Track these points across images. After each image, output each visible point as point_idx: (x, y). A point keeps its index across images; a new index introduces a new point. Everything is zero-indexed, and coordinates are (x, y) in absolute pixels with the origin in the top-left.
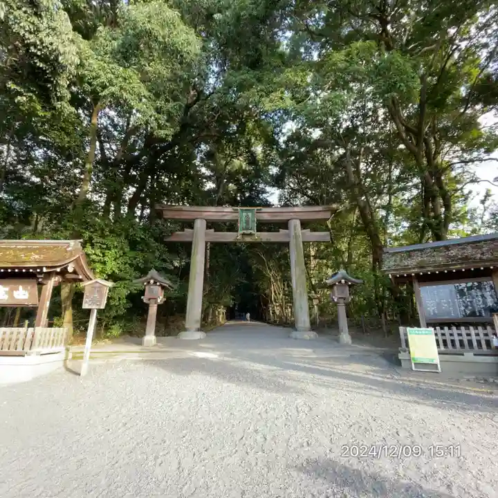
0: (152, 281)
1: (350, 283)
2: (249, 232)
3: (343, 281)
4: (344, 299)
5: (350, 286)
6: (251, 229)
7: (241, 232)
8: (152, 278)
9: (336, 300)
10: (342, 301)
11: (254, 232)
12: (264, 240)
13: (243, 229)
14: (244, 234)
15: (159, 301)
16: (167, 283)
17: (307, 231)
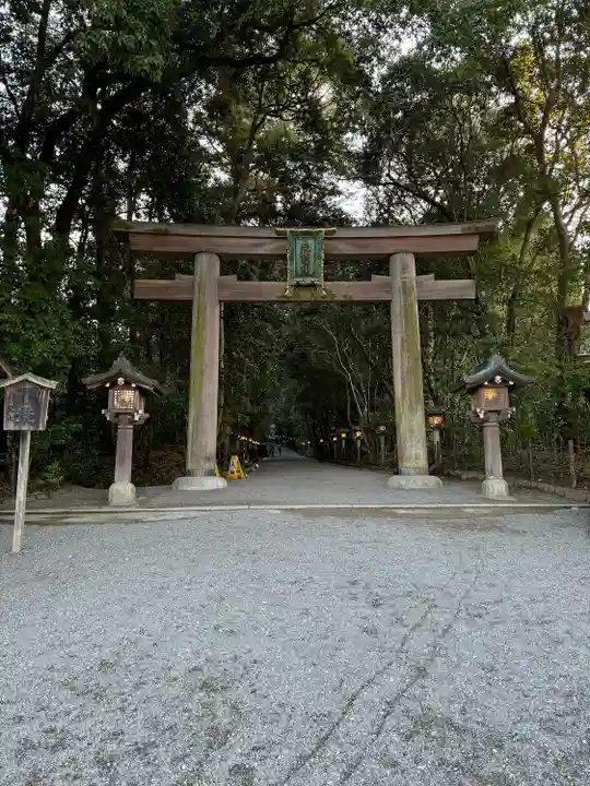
0: (121, 380)
1: (511, 383)
2: (308, 280)
3: (498, 378)
4: (498, 412)
5: (511, 389)
6: (312, 276)
7: (292, 281)
8: (120, 374)
9: (482, 416)
10: (493, 417)
11: (319, 281)
12: (339, 298)
13: (297, 276)
14: (298, 285)
15: (137, 418)
16: (149, 384)
17: (429, 279)
